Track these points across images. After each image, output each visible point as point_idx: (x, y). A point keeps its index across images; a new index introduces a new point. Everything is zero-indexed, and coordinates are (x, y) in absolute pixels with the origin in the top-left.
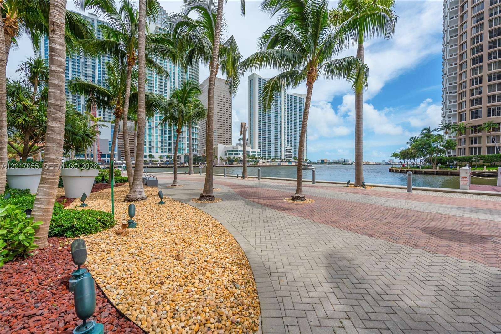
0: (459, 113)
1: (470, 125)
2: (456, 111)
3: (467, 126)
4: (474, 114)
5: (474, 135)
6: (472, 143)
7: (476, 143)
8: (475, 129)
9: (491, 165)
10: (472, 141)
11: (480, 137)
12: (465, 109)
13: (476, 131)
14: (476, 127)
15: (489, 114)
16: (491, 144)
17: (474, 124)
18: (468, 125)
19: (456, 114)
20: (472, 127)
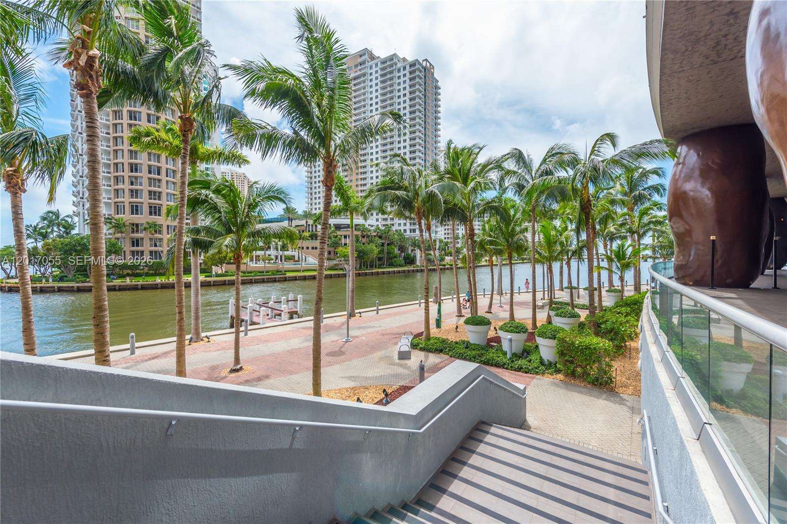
0: (115, 203)
1: (130, 221)
2: (110, 199)
3: (127, 223)
4: (135, 209)
5: (136, 235)
6: (133, 246)
7: (138, 246)
8: (135, 227)
9: (156, 273)
10: (133, 242)
11: (142, 239)
12: (122, 200)
13: (137, 231)
14: (137, 225)
15: (151, 214)
16: (153, 249)
17: (136, 222)
18: (129, 222)
19: (110, 203)
20: (133, 224)
